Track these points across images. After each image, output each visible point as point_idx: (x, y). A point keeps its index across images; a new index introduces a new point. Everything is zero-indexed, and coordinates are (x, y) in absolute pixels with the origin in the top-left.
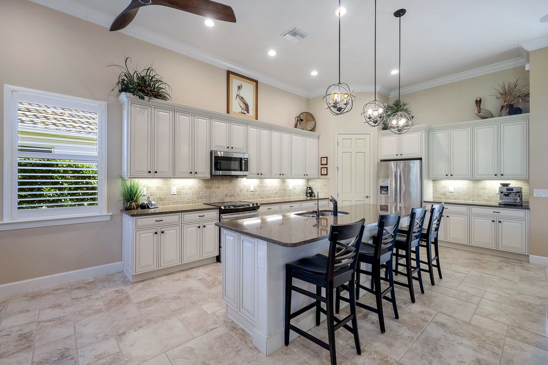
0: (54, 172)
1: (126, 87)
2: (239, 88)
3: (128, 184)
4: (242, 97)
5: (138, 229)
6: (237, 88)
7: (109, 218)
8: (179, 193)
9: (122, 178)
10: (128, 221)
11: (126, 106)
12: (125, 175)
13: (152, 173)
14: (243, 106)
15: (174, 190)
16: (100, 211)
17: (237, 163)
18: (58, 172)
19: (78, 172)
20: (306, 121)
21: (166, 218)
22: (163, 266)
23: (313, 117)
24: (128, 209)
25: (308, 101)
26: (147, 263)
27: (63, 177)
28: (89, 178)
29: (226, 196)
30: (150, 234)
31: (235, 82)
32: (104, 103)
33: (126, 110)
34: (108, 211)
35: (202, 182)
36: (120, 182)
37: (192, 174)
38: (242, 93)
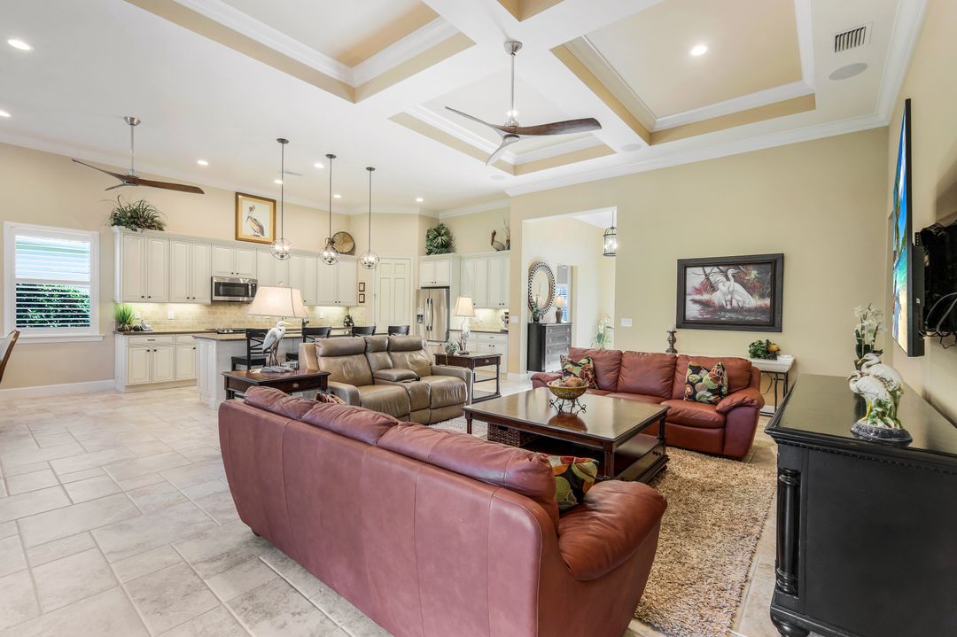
0: (39, 295)
1: (118, 220)
2: (251, 209)
3: (121, 308)
4: (255, 219)
5: (130, 346)
6: (248, 210)
7: (101, 339)
8: (177, 318)
9: (114, 302)
10: (121, 340)
11: (118, 237)
12: (118, 300)
13: (146, 298)
14: (256, 228)
15: (171, 314)
16: (93, 332)
17: (243, 289)
18: (44, 295)
19: (65, 296)
20: (342, 243)
21: (159, 339)
22: (156, 380)
23: (351, 238)
24: (121, 330)
25: (348, 219)
26: (140, 376)
27: (49, 301)
28: (77, 301)
29: (234, 322)
30: (143, 351)
31: (245, 204)
32: (97, 233)
33: (118, 240)
34: (101, 331)
35: (204, 308)
36: (112, 306)
37: (190, 299)
38: (254, 215)
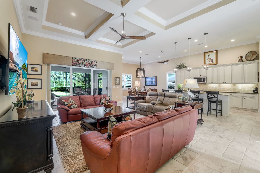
4: (210, 58)
13: (181, 83)
14: (210, 61)
20: (251, 56)
38: (210, 57)
